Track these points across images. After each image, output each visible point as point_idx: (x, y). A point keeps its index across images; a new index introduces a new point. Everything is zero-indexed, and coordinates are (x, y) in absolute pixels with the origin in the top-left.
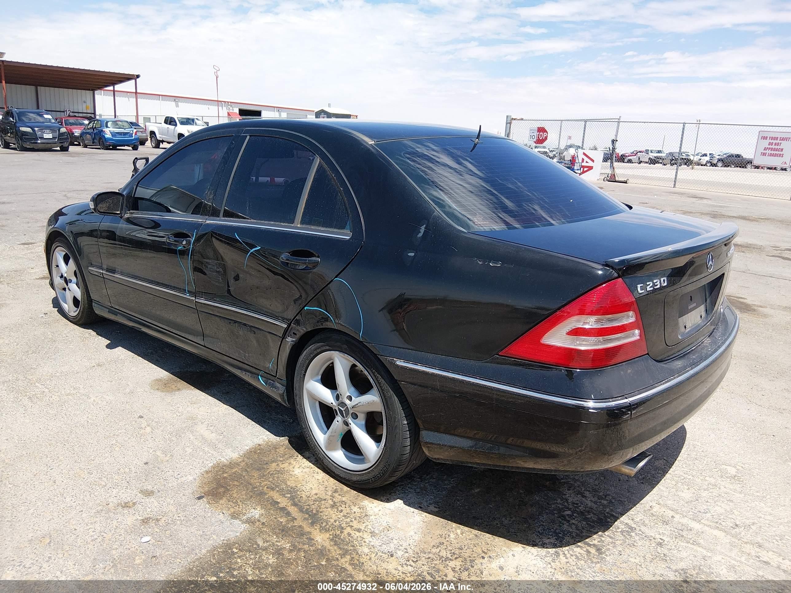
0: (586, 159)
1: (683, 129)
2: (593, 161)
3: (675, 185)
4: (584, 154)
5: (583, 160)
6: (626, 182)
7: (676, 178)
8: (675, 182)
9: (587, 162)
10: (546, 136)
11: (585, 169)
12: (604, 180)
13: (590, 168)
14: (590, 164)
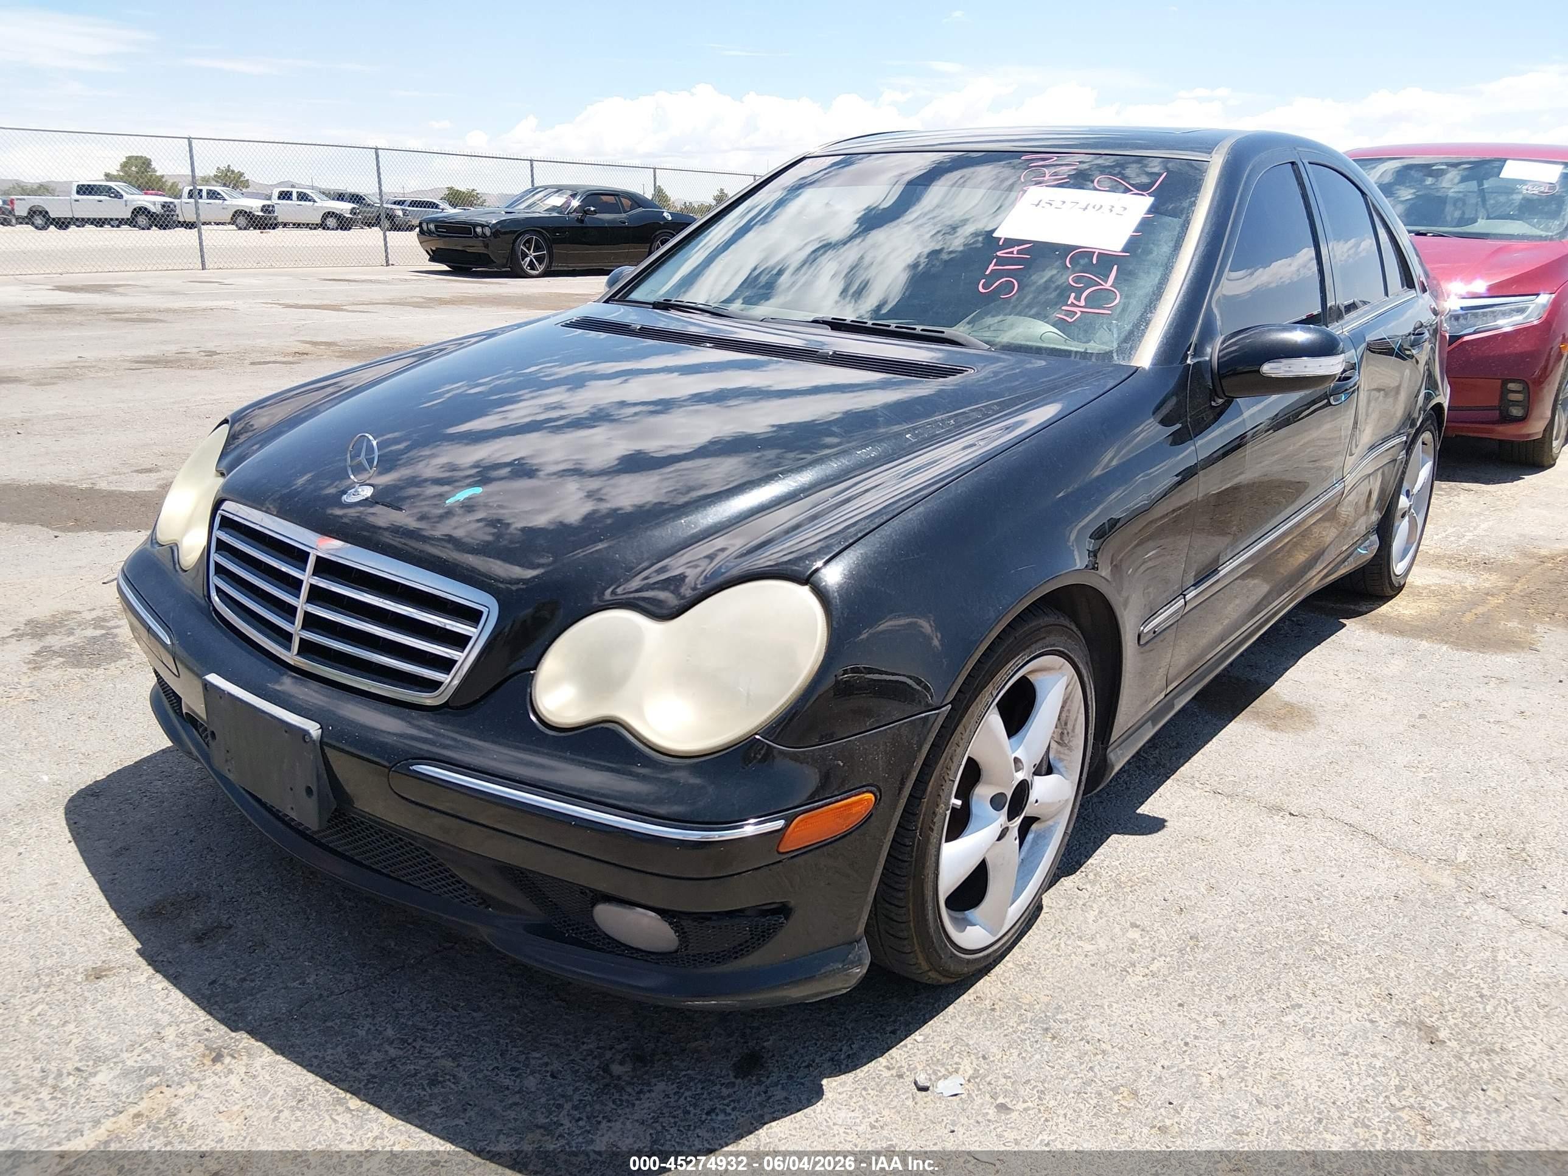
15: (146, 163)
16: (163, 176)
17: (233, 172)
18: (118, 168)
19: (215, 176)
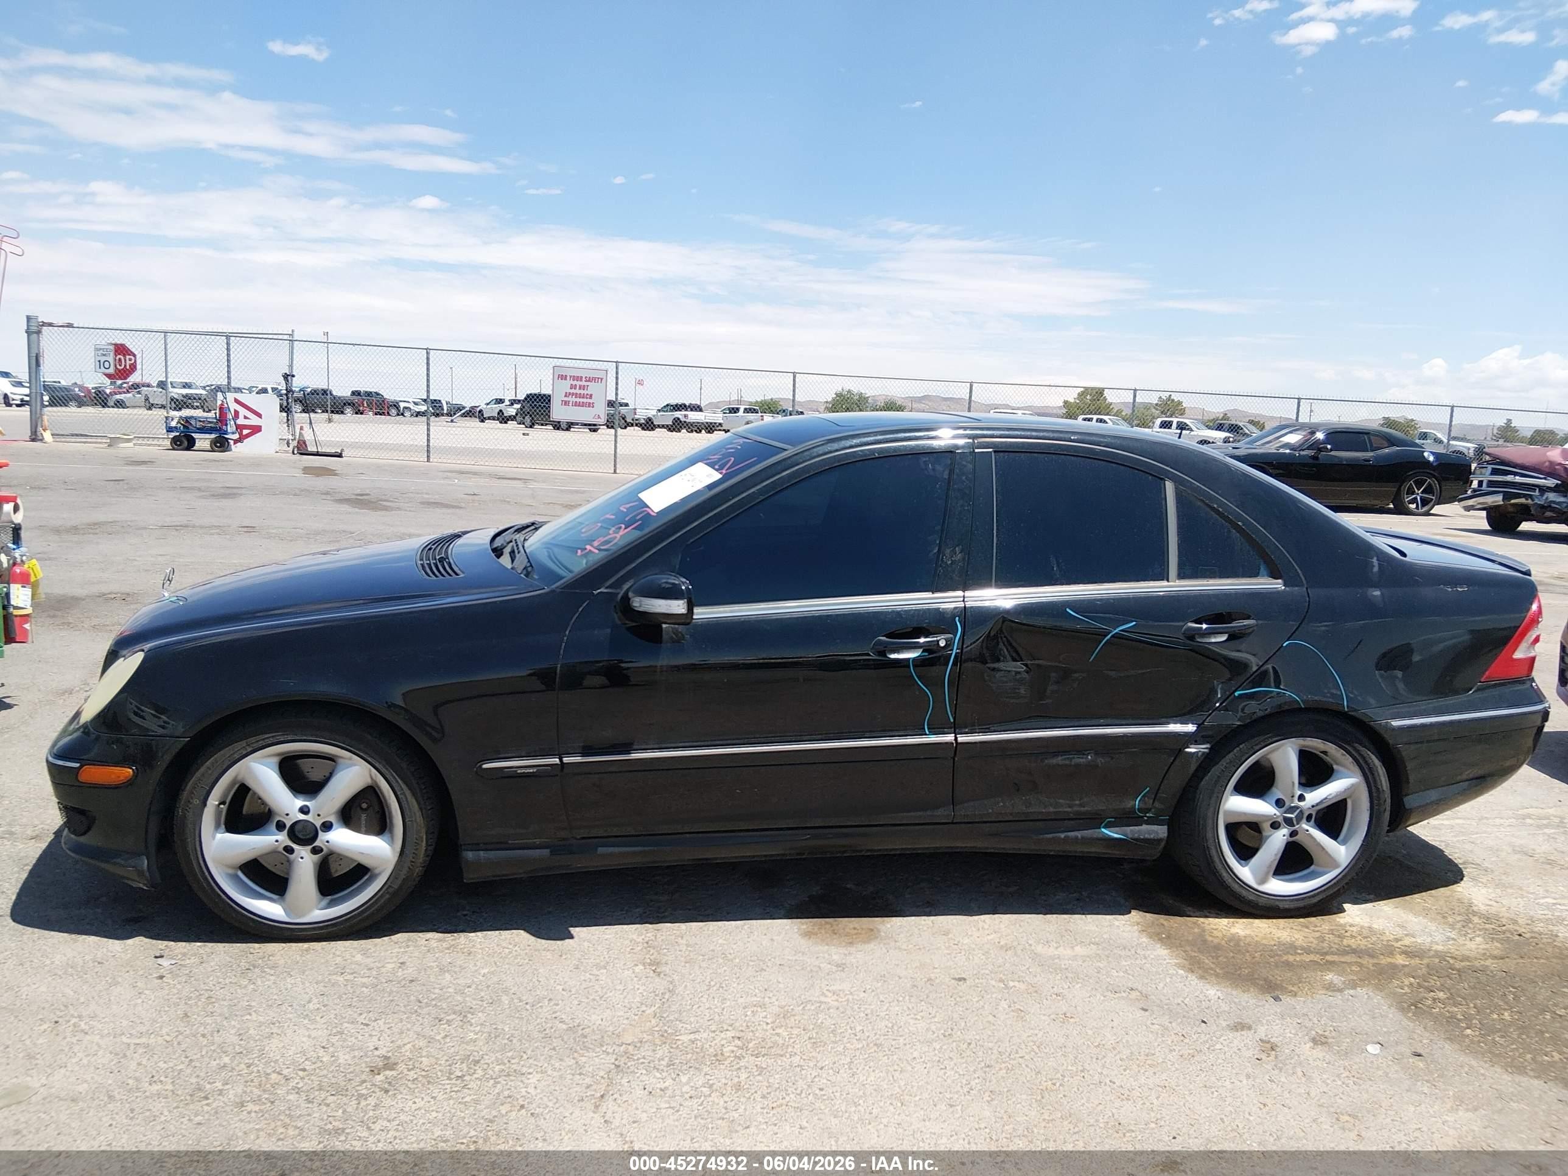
0: (243, 412)
1: (428, 359)
2: (259, 415)
3: (428, 457)
4: (237, 401)
5: (237, 413)
6: (340, 456)
7: (428, 446)
8: (428, 451)
9: (246, 418)
10: (133, 361)
11: (245, 432)
12: (293, 453)
13: (257, 429)
14: (254, 421)
15: (1100, 392)
16: (1111, 404)
17: (1173, 400)
18: (1076, 396)
19: (1157, 405)
